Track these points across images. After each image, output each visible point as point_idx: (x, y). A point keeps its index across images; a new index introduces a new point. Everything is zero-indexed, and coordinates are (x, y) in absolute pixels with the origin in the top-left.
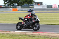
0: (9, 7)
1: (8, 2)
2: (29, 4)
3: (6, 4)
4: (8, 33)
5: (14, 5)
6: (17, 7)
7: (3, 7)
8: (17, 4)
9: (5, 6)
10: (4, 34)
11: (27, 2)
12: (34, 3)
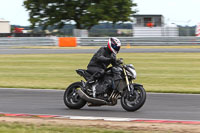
0: (47, 32)
1: (42, 16)
2: (114, 22)
3: (37, 20)
4: (46, 122)
5: (63, 24)
6: (75, 31)
7: (25, 32)
8: (73, 22)
9: (32, 27)
10: (31, 125)
11: (110, 15)
12: (132, 18)
